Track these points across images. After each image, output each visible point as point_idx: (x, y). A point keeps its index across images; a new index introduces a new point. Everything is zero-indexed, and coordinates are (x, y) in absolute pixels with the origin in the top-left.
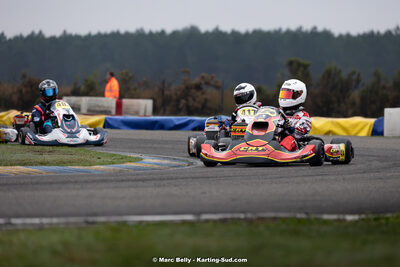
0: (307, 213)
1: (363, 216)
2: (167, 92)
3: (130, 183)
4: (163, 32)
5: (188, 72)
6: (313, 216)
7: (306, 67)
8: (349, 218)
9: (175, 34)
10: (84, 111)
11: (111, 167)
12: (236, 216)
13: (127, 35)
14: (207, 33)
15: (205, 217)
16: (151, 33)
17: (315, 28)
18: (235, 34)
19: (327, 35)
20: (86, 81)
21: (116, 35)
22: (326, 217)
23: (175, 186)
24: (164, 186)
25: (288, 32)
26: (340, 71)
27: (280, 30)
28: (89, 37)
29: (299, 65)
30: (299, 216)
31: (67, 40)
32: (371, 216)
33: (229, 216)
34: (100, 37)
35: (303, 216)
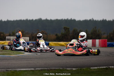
0: (63, 68)
1: (77, 69)
2: (33, 35)
3: (20, 60)
4: (33, 20)
5: (38, 30)
6: (64, 69)
7: (68, 29)
8: (74, 69)
9: (36, 20)
10: (12, 40)
11: (16, 55)
12: (45, 69)
13: (24, 20)
14: (44, 20)
15: (37, 69)
16: (30, 20)
17: (71, 19)
18: (51, 20)
19: (74, 20)
20: (12, 32)
21: (21, 20)
22: (68, 69)
23: (31, 60)
24: (28, 60)
25: (65, 20)
26: (77, 30)
27: (62, 19)
28: (14, 21)
29: (67, 28)
30: (61, 69)
31: (8, 22)
32: (79, 69)
33: (43, 69)
34: (17, 21)
35: (62, 69)
